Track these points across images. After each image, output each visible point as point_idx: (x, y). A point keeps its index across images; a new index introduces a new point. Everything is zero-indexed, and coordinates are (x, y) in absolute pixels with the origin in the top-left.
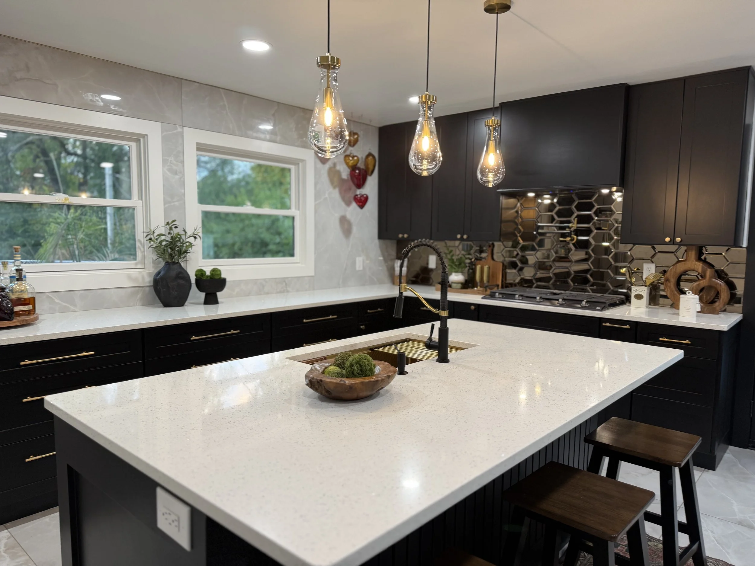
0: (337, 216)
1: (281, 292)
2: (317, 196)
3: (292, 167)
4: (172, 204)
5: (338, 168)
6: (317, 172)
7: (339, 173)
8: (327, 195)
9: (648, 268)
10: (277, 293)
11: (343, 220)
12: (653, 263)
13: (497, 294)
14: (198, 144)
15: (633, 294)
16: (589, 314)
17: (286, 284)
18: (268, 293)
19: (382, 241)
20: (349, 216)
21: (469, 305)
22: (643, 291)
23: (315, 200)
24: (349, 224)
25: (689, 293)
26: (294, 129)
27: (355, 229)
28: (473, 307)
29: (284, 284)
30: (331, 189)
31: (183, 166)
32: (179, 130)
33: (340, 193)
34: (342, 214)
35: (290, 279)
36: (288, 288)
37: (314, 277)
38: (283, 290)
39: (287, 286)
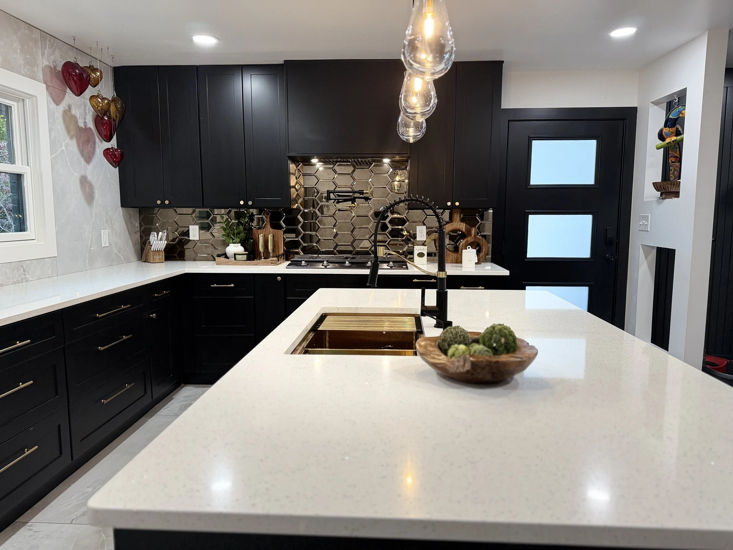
0: (77, 176)
1: (18, 282)
2: (53, 148)
3: (13, 105)
5: (73, 112)
6: (51, 115)
7: (74, 119)
8: (63, 148)
9: (420, 230)
10: (14, 283)
11: (84, 182)
12: (424, 225)
13: (303, 262)
15: (416, 253)
16: (400, 273)
17: (24, 270)
19: (124, 208)
20: (89, 177)
21: (274, 276)
22: (424, 250)
23: (51, 154)
24: (91, 186)
25: (469, 248)
26: (19, 51)
27: (97, 194)
28: (279, 278)
29: (22, 269)
30: (67, 140)
33: (78, 146)
34: (82, 173)
35: (28, 262)
36: (27, 276)
37: (57, 258)
38: (20, 279)
39: (26, 273)
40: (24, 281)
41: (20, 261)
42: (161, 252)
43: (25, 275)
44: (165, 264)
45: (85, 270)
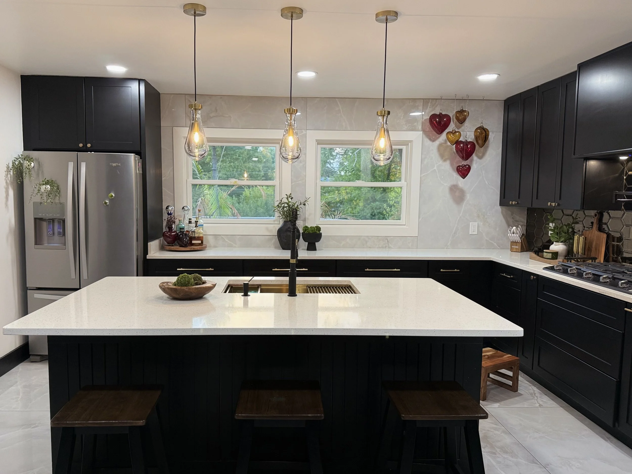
0: (447, 185)
1: (382, 247)
2: (424, 170)
3: (404, 148)
4: (297, 182)
8: (435, 168)
11: (454, 189)
14: (317, 140)
17: (388, 242)
18: (370, 248)
19: (503, 208)
21: (529, 274)
23: (421, 174)
27: (468, 197)
28: (532, 277)
29: (386, 241)
30: (441, 162)
31: (306, 156)
32: (304, 132)
34: (455, 183)
35: (392, 237)
36: (390, 245)
37: (418, 237)
38: (384, 246)
39: (389, 243)
40: (387, 247)
41: (386, 236)
42: (518, 243)
43: (388, 244)
44: (520, 254)
45: (446, 248)
